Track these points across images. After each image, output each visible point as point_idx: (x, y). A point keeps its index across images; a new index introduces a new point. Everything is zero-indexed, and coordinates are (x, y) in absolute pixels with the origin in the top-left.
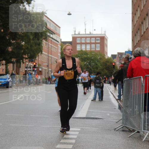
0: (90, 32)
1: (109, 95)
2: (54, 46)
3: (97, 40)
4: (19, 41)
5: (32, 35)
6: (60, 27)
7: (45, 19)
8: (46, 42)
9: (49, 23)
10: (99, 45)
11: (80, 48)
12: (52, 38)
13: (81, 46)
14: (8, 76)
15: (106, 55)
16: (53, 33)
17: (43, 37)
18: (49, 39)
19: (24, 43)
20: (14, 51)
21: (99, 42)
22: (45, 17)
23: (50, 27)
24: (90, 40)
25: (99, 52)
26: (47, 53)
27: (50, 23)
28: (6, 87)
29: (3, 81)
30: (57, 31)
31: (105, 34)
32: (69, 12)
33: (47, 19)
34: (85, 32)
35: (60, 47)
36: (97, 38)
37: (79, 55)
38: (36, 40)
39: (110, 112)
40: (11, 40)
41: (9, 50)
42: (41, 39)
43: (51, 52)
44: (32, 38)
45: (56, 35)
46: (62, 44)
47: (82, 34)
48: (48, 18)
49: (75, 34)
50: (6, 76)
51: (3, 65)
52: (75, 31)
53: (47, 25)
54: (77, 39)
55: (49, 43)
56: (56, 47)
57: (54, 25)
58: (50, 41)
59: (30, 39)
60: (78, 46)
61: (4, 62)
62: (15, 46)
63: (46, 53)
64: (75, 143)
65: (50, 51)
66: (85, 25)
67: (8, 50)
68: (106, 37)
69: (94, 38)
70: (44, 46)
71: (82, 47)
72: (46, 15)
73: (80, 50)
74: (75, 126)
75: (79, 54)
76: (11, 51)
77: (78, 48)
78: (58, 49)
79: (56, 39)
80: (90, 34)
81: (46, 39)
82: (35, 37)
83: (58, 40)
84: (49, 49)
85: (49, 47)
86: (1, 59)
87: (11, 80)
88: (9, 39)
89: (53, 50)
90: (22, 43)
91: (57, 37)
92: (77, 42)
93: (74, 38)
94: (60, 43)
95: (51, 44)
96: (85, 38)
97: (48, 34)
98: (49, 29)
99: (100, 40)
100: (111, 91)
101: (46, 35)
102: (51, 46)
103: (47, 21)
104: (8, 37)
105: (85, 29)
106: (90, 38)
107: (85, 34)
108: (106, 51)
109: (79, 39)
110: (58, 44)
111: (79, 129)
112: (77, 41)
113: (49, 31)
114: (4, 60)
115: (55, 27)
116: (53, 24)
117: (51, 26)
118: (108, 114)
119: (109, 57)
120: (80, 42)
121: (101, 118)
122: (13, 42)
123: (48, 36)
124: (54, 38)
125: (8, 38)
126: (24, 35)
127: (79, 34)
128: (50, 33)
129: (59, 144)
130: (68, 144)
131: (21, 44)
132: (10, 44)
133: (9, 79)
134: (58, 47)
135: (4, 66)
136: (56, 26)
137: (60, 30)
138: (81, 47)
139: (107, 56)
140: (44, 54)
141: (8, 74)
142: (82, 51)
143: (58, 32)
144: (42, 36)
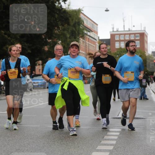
0: (129, 29)
1: (151, 94)
3: (137, 36)
4: (55, 40)
5: (68, 33)
6: (97, 25)
8: (83, 40)
9: (85, 20)
10: (139, 42)
12: (90, 36)
13: (120, 43)
15: (146, 52)
17: (81, 35)
18: (86, 37)
19: (60, 41)
20: (50, 50)
21: (138, 38)
23: (86, 24)
24: (129, 36)
25: (139, 49)
26: (85, 52)
27: (87, 20)
28: (43, 88)
29: (40, 82)
30: (94, 28)
31: (145, 31)
32: (107, 9)
33: (83, 16)
34: (124, 28)
35: (98, 45)
36: (136, 35)
37: (118, 53)
38: (73, 38)
39: (152, 111)
40: (47, 40)
41: (45, 49)
42: (78, 37)
44: (68, 37)
45: (93, 33)
46: (100, 41)
47: (120, 31)
48: (85, 15)
49: (113, 31)
51: (39, 65)
52: (113, 28)
53: (84, 23)
54: (116, 36)
55: (86, 41)
56: (93, 45)
58: (87, 39)
59: (66, 38)
61: (40, 62)
62: (52, 45)
63: (83, 51)
64: (116, 144)
65: (87, 49)
66: (124, 21)
67: (44, 49)
68: (145, 33)
69: (134, 35)
70: (81, 45)
72: (82, 12)
73: (119, 47)
74: (116, 127)
76: (47, 51)
77: (117, 46)
78: (96, 47)
79: (93, 37)
80: (129, 31)
81: (83, 37)
82: (72, 35)
83: (95, 38)
84: (86, 48)
85: (86, 46)
86: (37, 59)
88: (45, 38)
89: (91, 49)
91: (94, 35)
92: (116, 39)
93: (113, 36)
94: (98, 41)
95: (88, 43)
96: (124, 35)
97: (86, 32)
98: (86, 26)
99: (139, 36)
100: (153, 90)
101: (83, 33)
102: (89, 44)
103: (84, 19)
104: (44, 35)
105: (124, 26)
106: (129, 35)
107: (124, 31)
109: (118, 37)
111: (120, 130)
112: (116, 38)
113: (86, 28)
114: (41, 60)
115: (93, 24)
116: (91, 21)
117: (89, 23)
118: (150, 114)
119: (149, 54)
120: (119, 39)
121: (142, 118)
122: (49, 41)
123: (86, 34)
125: (44, 37)
126: (61, 33)
127: (117, 31)
128: (87, 31)
129: (99, 145)
130: (109, 145)
131: (57, 42)
132: (46, 43)
134: (96, 45)
135: (41, 66)
136: (93, 23)
137: (97, 28)
138: (120, 45)
140: (82, 53)
142: (120, 48)
143: (95, 30)
144: (79, 34)
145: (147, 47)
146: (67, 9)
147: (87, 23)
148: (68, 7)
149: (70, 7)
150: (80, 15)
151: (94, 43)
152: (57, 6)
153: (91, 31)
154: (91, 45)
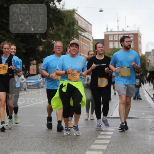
0: (123, 29)
1: (144, 94)
2: (86, 45)
3: (131, 37)
4: (50, 40)
5: (63, 33)
6: (91, 25)
7: (76, 16)
8: (78, 40)
9: (80, 20)
11: (113, 45)
12: (84, 36)
13: (114, 43)
14: (39, 76)
15: (140, 52)
16: (84, 31)
17: (75, 35)
18: (80, 37)
20: (45, 50)
22: (76, 15)
27: (81, 20)
29: (34, 81)
30: (88, 28)
31: (139, 31)
32: (101, 9)
34: (118, 29)
35: (92, 45)
36: (130, 35)
38: (67, 38)
39: (146, 111)
40: (42, 40)
41: (40, 49)
42: (72, 38)
43: (83, 50)
44: (63, 37)
45: (87, 33)
46: (94, 42)
47: (114, 32)
48: (79, 15)
49: (107, 32)
50: (37, 76)
51: (34, 64)
52: (107, 29)
53: (78, 23)
54: (110, 36)
55: (80, 41)
56: (87, 45)
57: (85, 23)
59: (61, 38)
60: (111, 43)
61: (35, 62)
62: (46, 45)
64: (109, 144)
66: (118, 22)
67: (38, 49)
68: (139, 33)
69: (127, 35)
71: (115, 45)
72: (76, 12)
73: (113, 48)
75: (112, 52)
76: (41, 51)
77: (111, 46)
78: (90, 47)
79: (87, 37)
80: (123, 31)
82: (67, 36)
83: (89, 38)
86: (32, 59)
87: (42, 81)
88: (40, 38)
89: (85, 49)
90: (53, 42)
91: (88, 35)
92: (110, 40)
93: (107, 36)
94: (92, 41)
95: (82, 43)
96: (117, 36)
97: (80, 32)
98: (81, 26)
99: (133, 37)
100: (146, 90)
101: (77, 33)
102: (83, 44)
103: (78, 19)
104: (38, 35)
105: (118, 26)
107: (118, 31)
108: (140, 48)
109: (112, 37)
110: (89, 42)
111: (114, 129)
112: (110, 38)
113: (80, 28)
114: (35, 60)
115: (87, 25)
117: (83, 23)
118: (144, 114)
120: (113, 39)
121: (136, 118)
122: (43, 41)
123: (80, 34)
124: (85, 36)
125: (38, 37)
126: (55, 33)
127: (112, 31)
128: (81, 31)
129: (93, 145)
130: (102, 145)
131: (51, 42)
132: (41, 43)
133: (40, 79)
134: (90, 45)
135: (35, 66)
136: (87, 23)
137: (91, 28)
139: (142, 54)
141: (39, 74)
142: (115, 48)
143: (89, 30)
144: (73, 34)
145: (141, 47)
146: (61, 9)
147: (81, 23)
148: (63, 7)
149: (64, 7)
150: (74, 15)
151: (88, 43)
152: (52, 6)
153: (85, 32)
154: (85, 45)
